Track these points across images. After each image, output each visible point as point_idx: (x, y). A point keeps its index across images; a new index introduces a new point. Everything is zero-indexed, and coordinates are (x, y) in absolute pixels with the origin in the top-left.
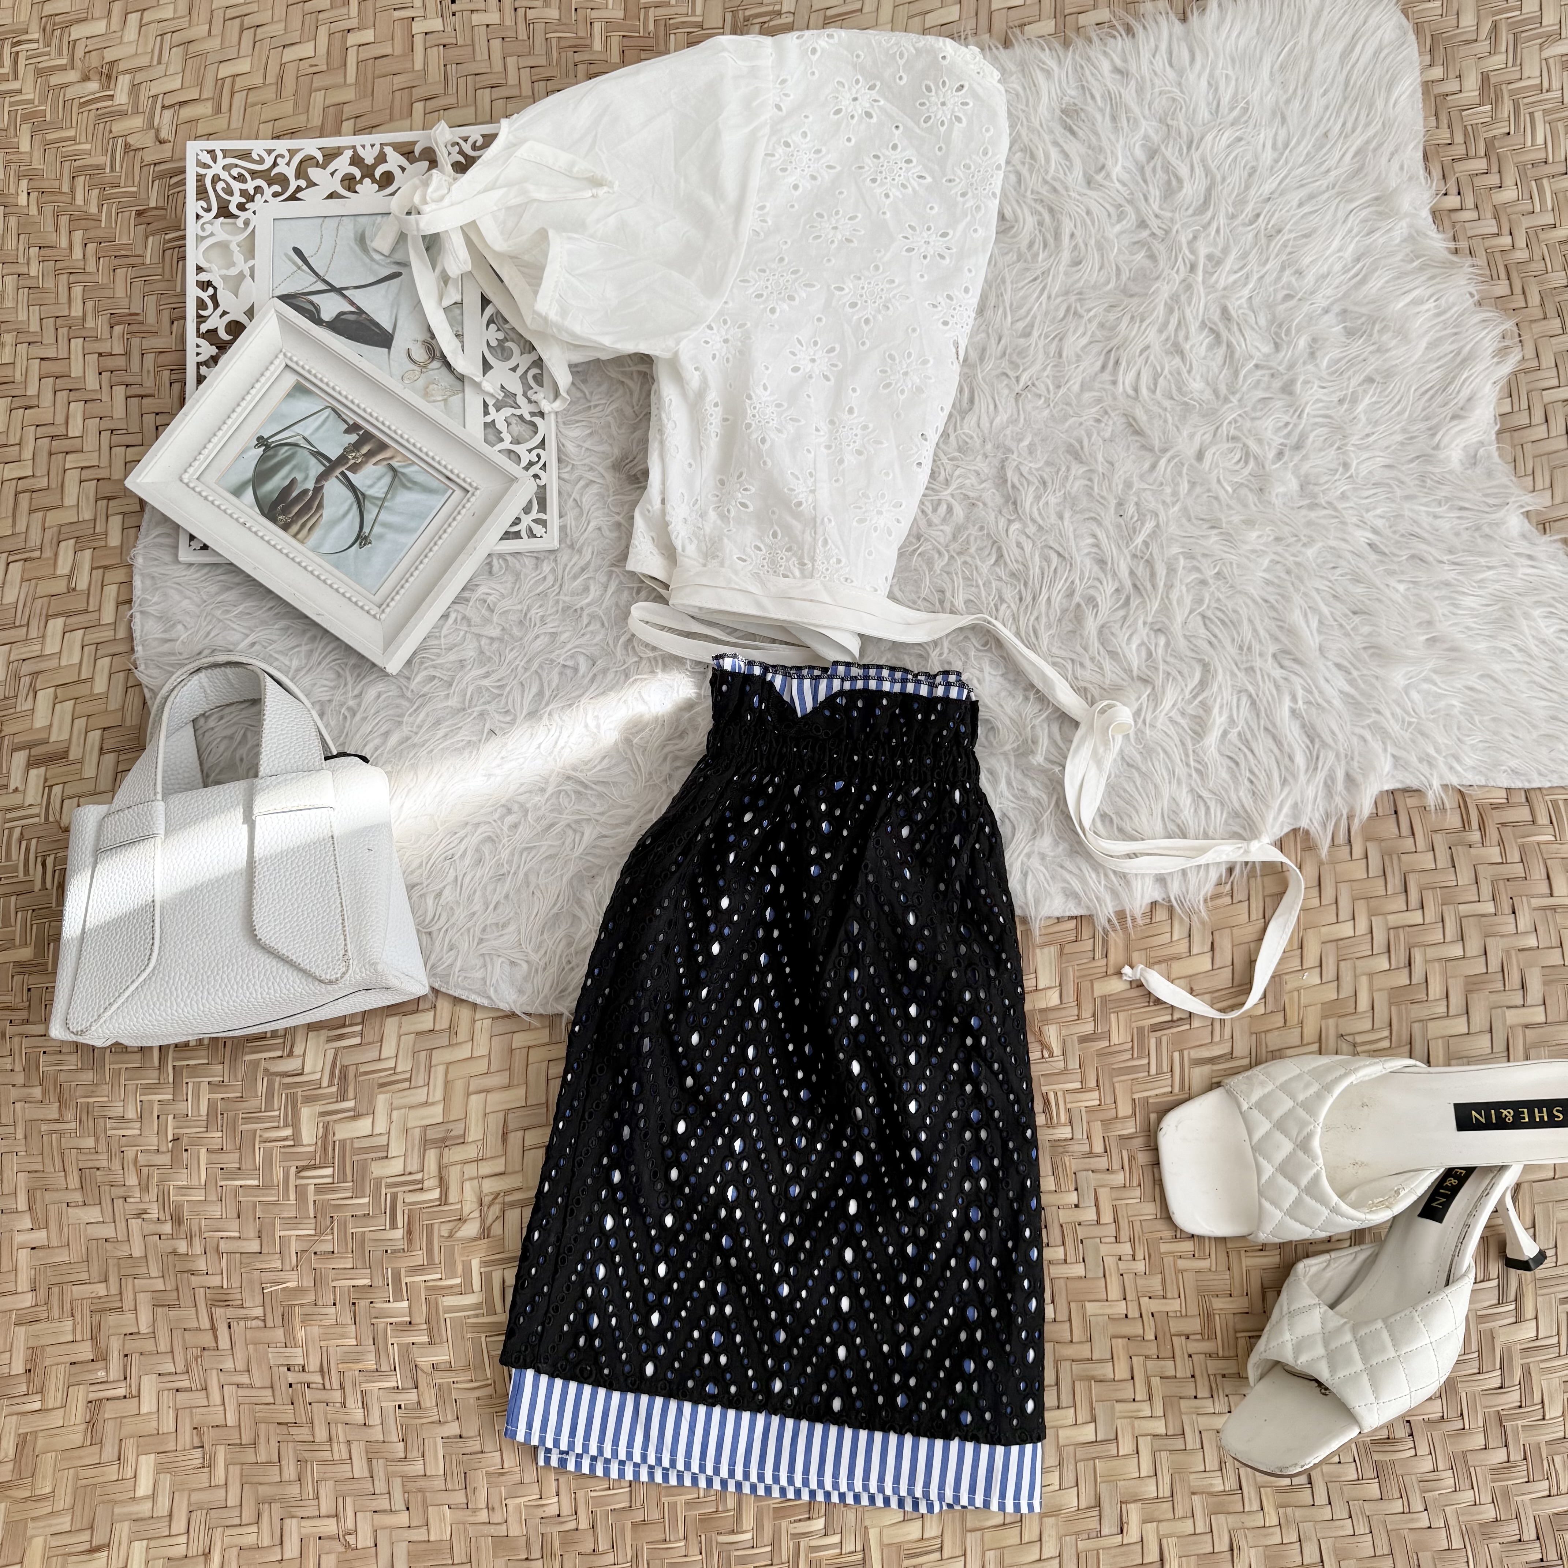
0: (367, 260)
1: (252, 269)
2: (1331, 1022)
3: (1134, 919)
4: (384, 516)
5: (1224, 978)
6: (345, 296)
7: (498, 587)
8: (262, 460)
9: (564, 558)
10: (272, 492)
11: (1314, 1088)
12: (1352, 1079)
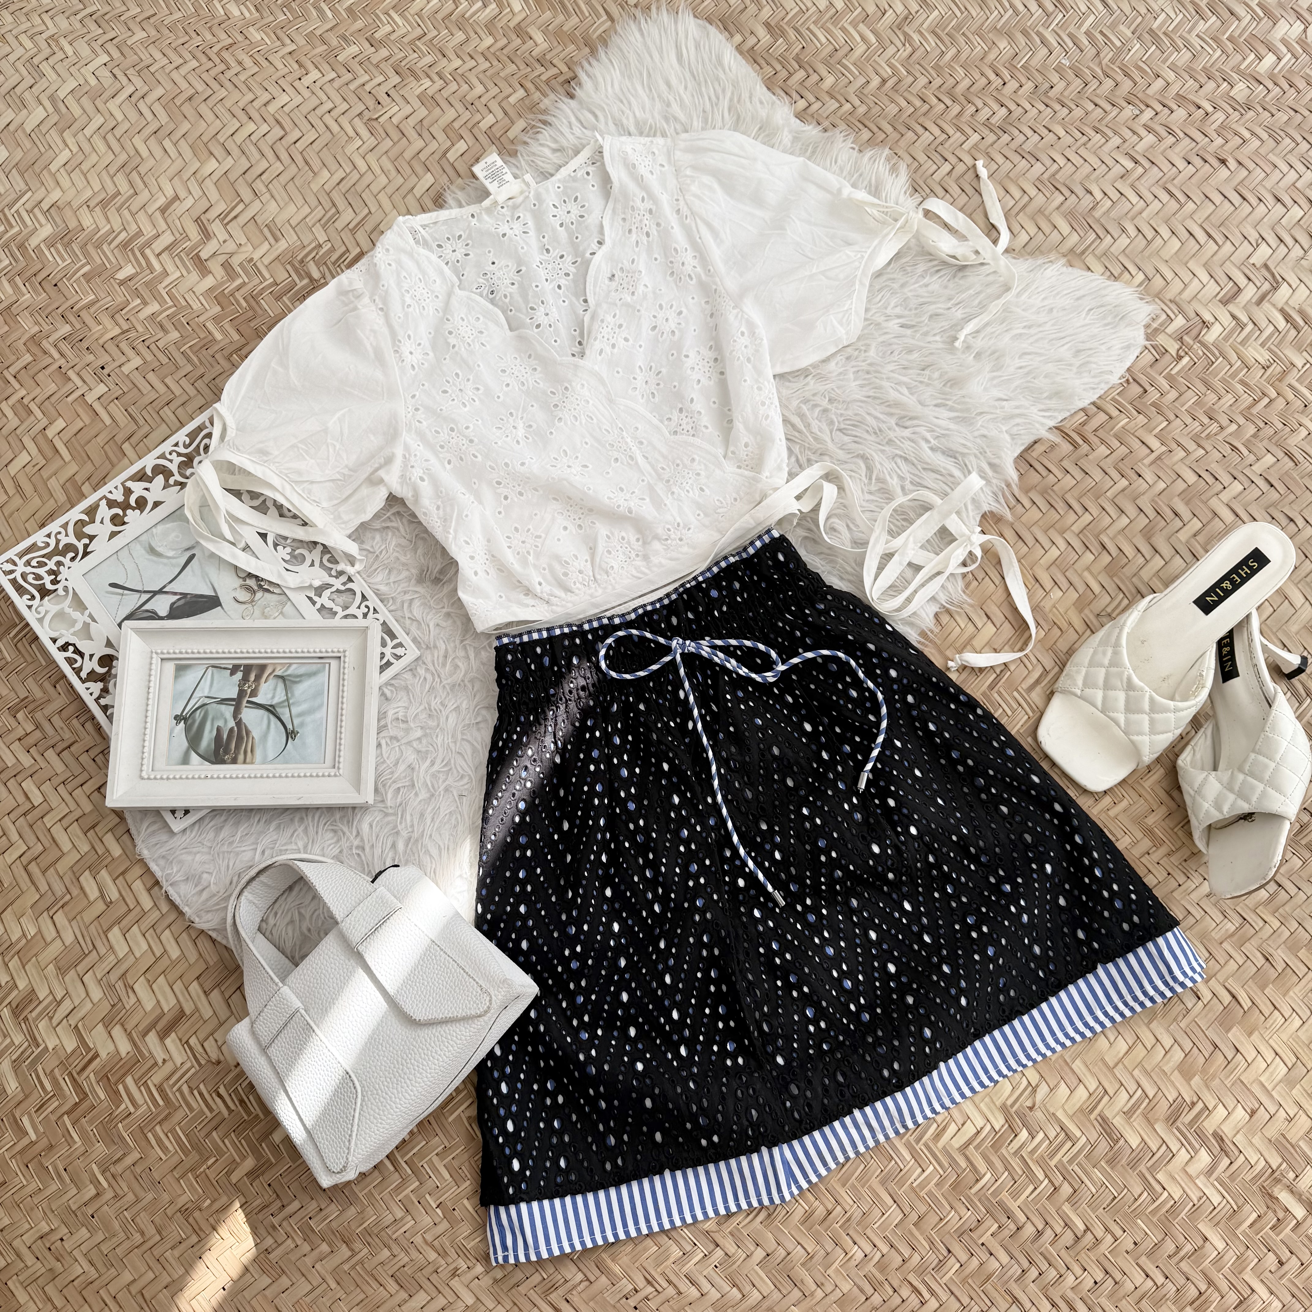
0: (165, 561)
1: (91, 616)
2: (1087, 611)
3: (932, 632)
4: (295, 710)
5: (1007, 630)
6: (166, 593)
7: (400, 704)
8: (187, 730)
9: (428, 658)
10: (209, 745)
11: (1110, 651)
12: (1126, 630)
